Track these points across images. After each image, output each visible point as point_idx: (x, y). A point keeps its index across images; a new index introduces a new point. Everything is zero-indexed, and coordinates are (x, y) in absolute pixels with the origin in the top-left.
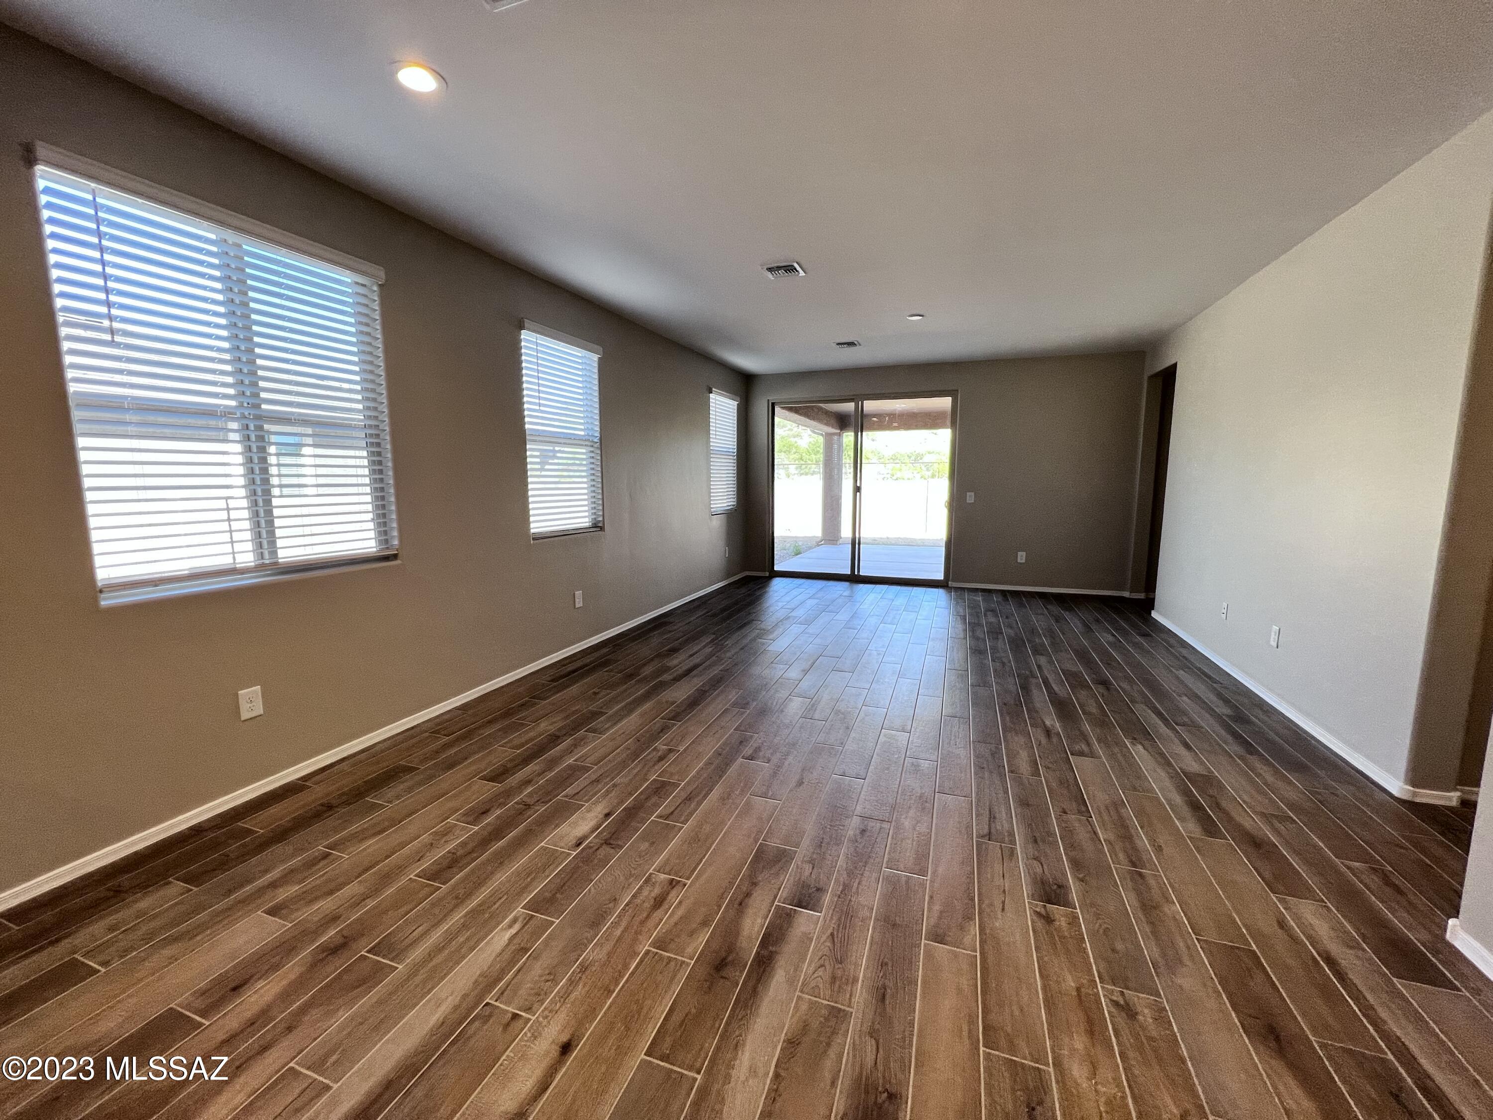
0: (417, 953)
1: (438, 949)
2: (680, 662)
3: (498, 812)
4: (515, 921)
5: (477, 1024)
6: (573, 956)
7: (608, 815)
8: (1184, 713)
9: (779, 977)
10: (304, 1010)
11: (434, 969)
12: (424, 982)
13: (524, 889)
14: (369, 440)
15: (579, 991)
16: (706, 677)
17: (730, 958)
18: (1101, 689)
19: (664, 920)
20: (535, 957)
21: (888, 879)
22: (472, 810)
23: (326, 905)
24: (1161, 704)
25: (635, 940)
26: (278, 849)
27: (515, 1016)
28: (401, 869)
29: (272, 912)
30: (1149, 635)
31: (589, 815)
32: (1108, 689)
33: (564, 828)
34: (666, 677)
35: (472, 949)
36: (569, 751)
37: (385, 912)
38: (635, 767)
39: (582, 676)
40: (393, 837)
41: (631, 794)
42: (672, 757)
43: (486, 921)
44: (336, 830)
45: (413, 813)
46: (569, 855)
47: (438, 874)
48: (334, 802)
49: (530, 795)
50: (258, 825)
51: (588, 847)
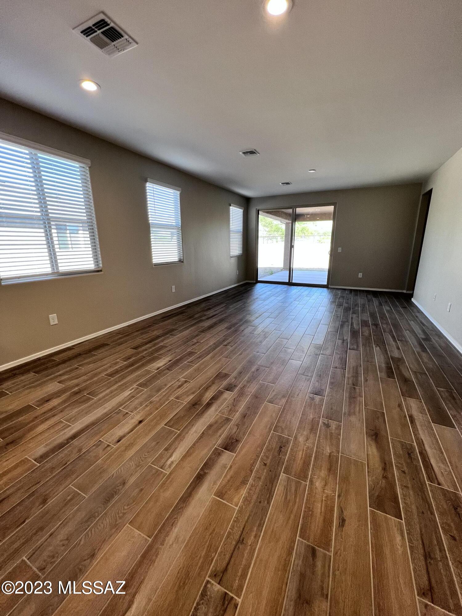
0: (101, 396)
1: (107, 395)
2: (211, 313)
3: (134, 358)
4: (132, 389)
5: (115, 414)
6: (149, 399)
7: (170, 361)
8: (404, 337)
9: (213, 409)
10: (65, 408)
11: (106, 400)
12: (102, 403)
13: (137, 381)
14: (89, 227)
15: (148, 408)
16: (218, 319)
17: (199, 403)
18: (374, 327)
19: (180, 392)
20: (136, 399)
21: (261, 384)
22: (126, 357)
23: (75, 381)
24: (396, 332)
25: (169, 396)
26: (63, 366)
27: (127, 413)
28: (100, 373)
29: (59, 382)
30: (406, 308)
31: (164, 361)
32: (377, 327)
33: (154, 364)
34: (204, 318)
35: (117, 395)
36: (162, 341)
37: (93, 384)
38: (183, 347)
39: (173, 317)
40: (99, 364)
41: (179, 355)
42: (197, 344)
43: (123, 388)
44: (82, 361)
45: (106, 358)
46: (154, 372)
47: (111, 375)
48: (81, 353)
49: (146, 354)
50: (57, 359)
51: (161, 370)
